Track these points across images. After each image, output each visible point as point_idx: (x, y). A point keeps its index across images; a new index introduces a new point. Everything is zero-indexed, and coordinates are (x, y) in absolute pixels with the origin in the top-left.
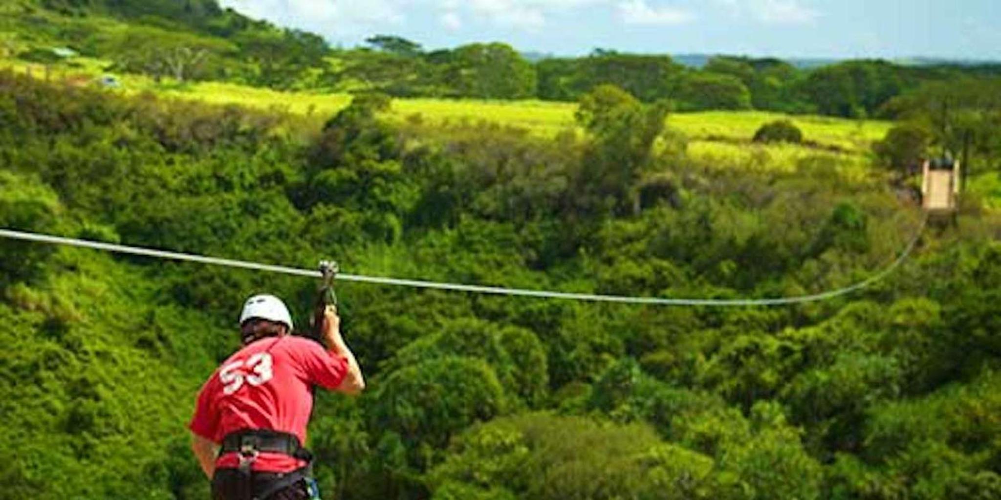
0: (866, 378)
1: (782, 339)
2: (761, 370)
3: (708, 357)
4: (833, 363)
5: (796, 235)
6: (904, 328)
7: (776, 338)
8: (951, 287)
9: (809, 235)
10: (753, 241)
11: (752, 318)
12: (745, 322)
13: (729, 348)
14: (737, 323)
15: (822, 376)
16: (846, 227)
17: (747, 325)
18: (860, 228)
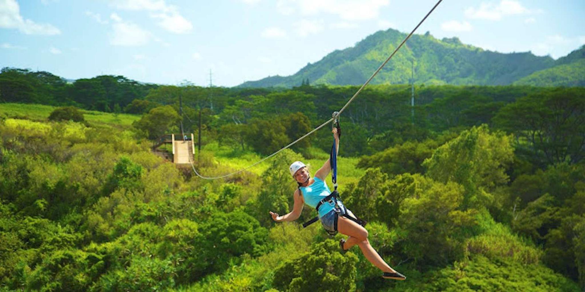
0: (152, 275)
1: (88, 251)
2: (75, 274)
3: (33, 267)
4: (129, 265)
5: (91, 181)
6: (175, 240)
7: (84, 251)
8: (203, 212)
9: (101, 181)
10: (60, 185)
11: (64, 239)
12: (58, 242)
13: (49, 259)
14: (53, 242)
15: (120, 274)
16: (126, 175)
17: (60, 244)
18: (136, 176)
